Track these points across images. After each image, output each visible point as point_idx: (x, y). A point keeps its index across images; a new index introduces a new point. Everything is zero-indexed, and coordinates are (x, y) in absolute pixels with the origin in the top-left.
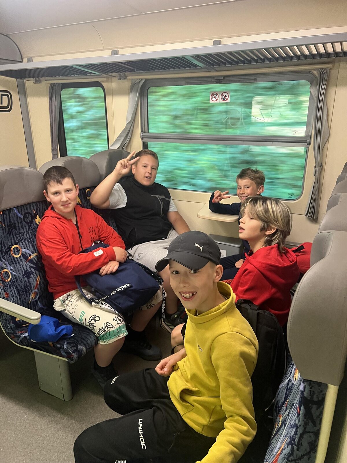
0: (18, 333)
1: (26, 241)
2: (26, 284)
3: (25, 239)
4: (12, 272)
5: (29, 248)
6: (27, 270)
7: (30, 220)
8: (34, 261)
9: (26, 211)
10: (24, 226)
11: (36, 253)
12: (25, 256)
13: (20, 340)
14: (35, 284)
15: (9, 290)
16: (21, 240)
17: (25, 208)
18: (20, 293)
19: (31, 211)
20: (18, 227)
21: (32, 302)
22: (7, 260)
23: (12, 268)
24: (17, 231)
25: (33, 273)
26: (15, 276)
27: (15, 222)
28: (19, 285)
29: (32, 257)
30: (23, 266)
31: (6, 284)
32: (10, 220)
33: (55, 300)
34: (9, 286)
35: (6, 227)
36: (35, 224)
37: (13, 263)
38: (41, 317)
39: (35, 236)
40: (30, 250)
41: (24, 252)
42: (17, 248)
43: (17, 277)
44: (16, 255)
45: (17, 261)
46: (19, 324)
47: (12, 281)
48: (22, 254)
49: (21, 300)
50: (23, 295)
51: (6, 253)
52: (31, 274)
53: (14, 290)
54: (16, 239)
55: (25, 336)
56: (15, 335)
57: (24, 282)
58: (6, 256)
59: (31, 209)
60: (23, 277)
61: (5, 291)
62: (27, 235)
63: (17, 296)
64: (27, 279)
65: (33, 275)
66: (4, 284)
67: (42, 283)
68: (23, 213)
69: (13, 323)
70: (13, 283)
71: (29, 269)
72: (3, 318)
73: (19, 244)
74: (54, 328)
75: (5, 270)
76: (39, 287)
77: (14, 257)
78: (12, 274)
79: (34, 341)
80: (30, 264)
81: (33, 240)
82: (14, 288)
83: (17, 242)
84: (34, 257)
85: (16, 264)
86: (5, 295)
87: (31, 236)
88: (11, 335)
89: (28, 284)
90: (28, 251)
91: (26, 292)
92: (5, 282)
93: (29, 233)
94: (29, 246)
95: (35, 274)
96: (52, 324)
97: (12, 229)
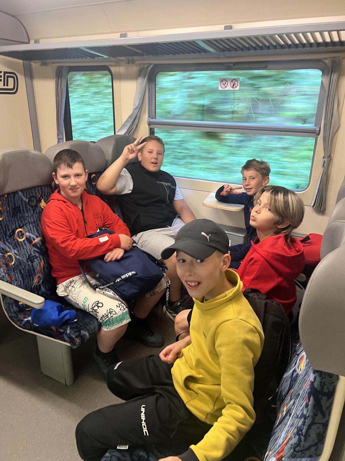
0: (21, 316)
1: (31, 225)
2: (30, 268)
3: (29, 223)
4: (16, 256)
5: (33, 232)
6: (31, 254)
7: (35, 204)
8: (38, 245)
9: (31, 195)
10: (28, 211)
11: (40, 237)
12: (29, 240)
13: (22, 324)
14: (38, 268)
15: (13, 273)
16: (26, 224)
17: (30, 192)
18: (24, 277)
19: (36, 194)
20: (23, 210)
21: (35, 287)
22: (11, 243)
23: (16, 252)
24: (21, 214)
25: (37, 257)
26: (19, 259)
27: (20, 205)
28: (22, 268)
29: (36, 241)
30: (27, 250)
31: (9, 267)
32: (14, 203)
33: (58, 285)
34: (12, 270)
35: (11, 210)
36: (40, 208)
37: (17, 247)
38: (45, 301)
39: (40, 220)
40: (34, 234)
41: (28, 236)
42: (21, 231)
43: (21, 260)
44: (20, 238)
45: (21, 245)
46: (22, 307)
47: (15, 265)
48: (27, 238)
49: (25, 284)
50: (27, 280)
51: (11, 236)
52: (35, 258)
53: (17, 274)
54: (20, 223)
55: (28, 320)
56: (18, 319)
57: (27, 266)
58: (10, 240)
59: (36, 193)
60: (27, 261)
61: (9, 275)
62: (32, 219)
63: (20, 280)
64: (31, 263)
65: (37, 259)
66: (8, 267)
67: (45, 268)
68: (28, 197)
69: (16, 306)
70: (16, 267)
71: (33, 253)
72: (6, 301)
73: (24, 228)
74: (57, 313)
75: (9, 254)
76: (43, 271)
77: (18, 241)
78: (16, 258)
79: (37, 325)
80: (34, 248)
81: (38, 224)
82: (18, 272)
83: (21, 225)
84: (39, 242)
85: (20, 247)
86: (8, 279)
87: (35, 220)
88: (13, 318)
89: (32, 268)
90: (32, 235)
91: (30, 276)
92: (9, 265)
93: (33, 217)
94: (34, 230)
95: (38, 259)
96: (55, 308)
97: (17, 213)
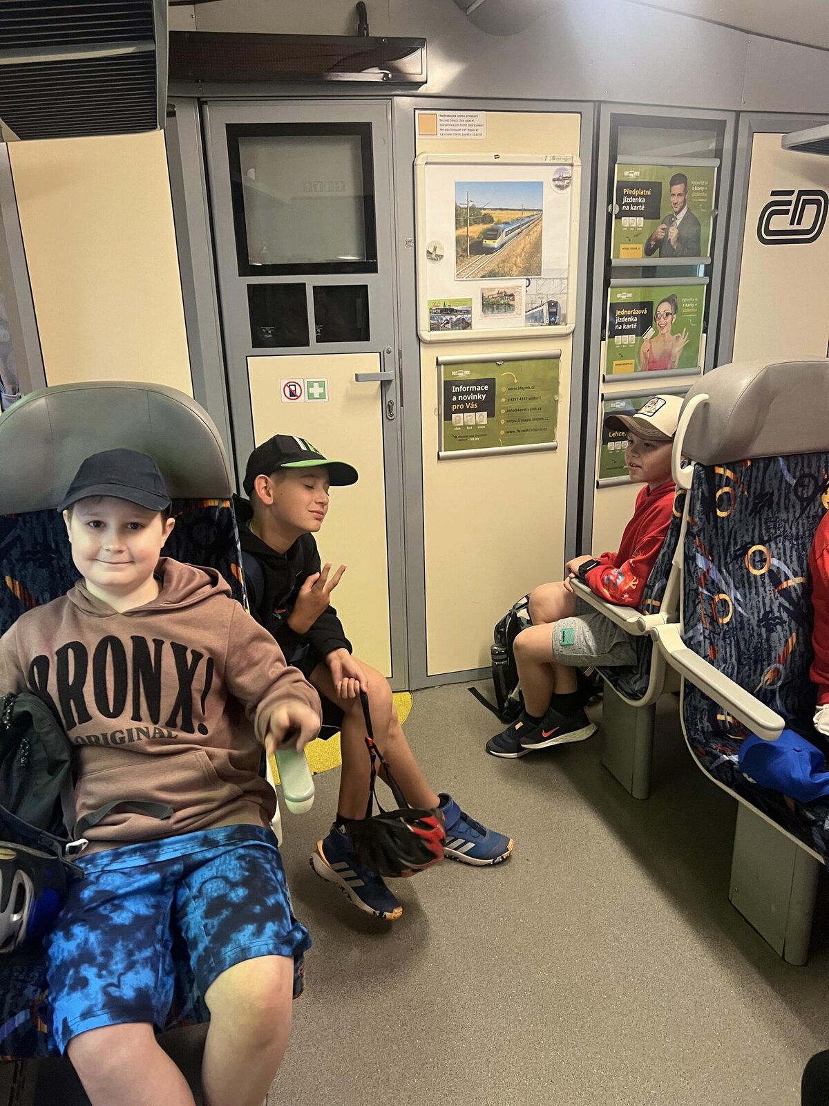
0: (715, 746)
1: (787, 543)
2: (761, 643)
3: (785, 537)
4: (736, 605)
5: (789, 560)
6: (771, 611)
7: (810, 494)
8: (794, 595)
9: (807, 471)
10: (790, 506)
11: (802, 576)
12: (775, 577)
13: (715, 765)
14: (781, 650)
15: (721, 643)
16: (776, 538)
17: (806, 464)
19: (819, 472)
20: (778, 504)
23: (739, 597)
24: (772, 512)
25: (782, 623)
27: (773, 491)
28: (744, 638)
29: (790, 583)
30: (763, 598)
31: (717, 627)
32: (763, 484)
34: (722, 634)
35: (751, 499)
36: (820, 506)
37: (744, 586)
40: (791, 567)
41: (775, 566)
42: (761, 552)
43: (745, 619)
44: (755, 568)
45: (754, 584)
46: (722, 728)
47: (730, 626)
48: (770, 571)
49: (740, 676)
50: (747, 668)
51: (736, 558)
52: (778, 623)
53: (731, 647)
54: (764, 532)
55: (730, 760)
56: (708, 749)
57: (756, 638)
58: (733, 566)
59: (819, 467)
60: (758, 626)
61: (711, 644)
62: (794, 528)
63: (733, 665)
64: (766, 631)
65: (783, 627)
66: (714, 626)
67: (797, 654)
68: (798, 474)
69: (708, 721)
70: (732, 631)
71: (776, 610)
72: (691, 701)
73: (770, 545)
74: (809, 768)
75: (723, 596)
76: (788, 661)
77: (748, 572)
78: (735, 609)
79: (751, 780)
80: (781, 600)
81: (804, 544)
82: (733, 643)
83: (766, 538)
84: (796, 586)
85: (750, 589)
86: (709, 652)
87: (801, 533)
88: (698, 746)
89: (765, 645)
90: (784, 568)
91: (756, 662)
92: (717, 621)
93: (798, 524)
94: (791, 556)
95: (786, 627)
96: (807, 756)
97: (762, 507)
